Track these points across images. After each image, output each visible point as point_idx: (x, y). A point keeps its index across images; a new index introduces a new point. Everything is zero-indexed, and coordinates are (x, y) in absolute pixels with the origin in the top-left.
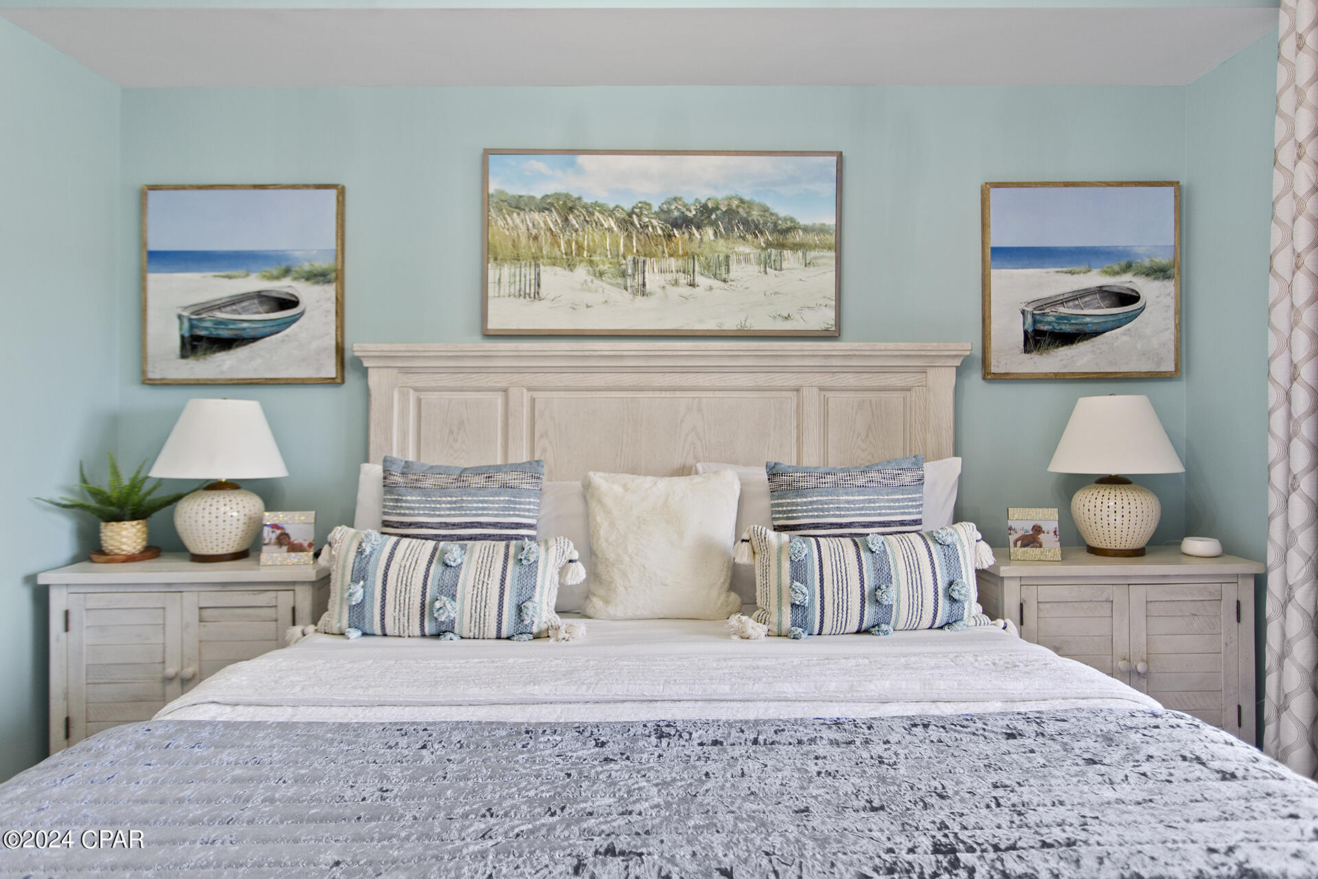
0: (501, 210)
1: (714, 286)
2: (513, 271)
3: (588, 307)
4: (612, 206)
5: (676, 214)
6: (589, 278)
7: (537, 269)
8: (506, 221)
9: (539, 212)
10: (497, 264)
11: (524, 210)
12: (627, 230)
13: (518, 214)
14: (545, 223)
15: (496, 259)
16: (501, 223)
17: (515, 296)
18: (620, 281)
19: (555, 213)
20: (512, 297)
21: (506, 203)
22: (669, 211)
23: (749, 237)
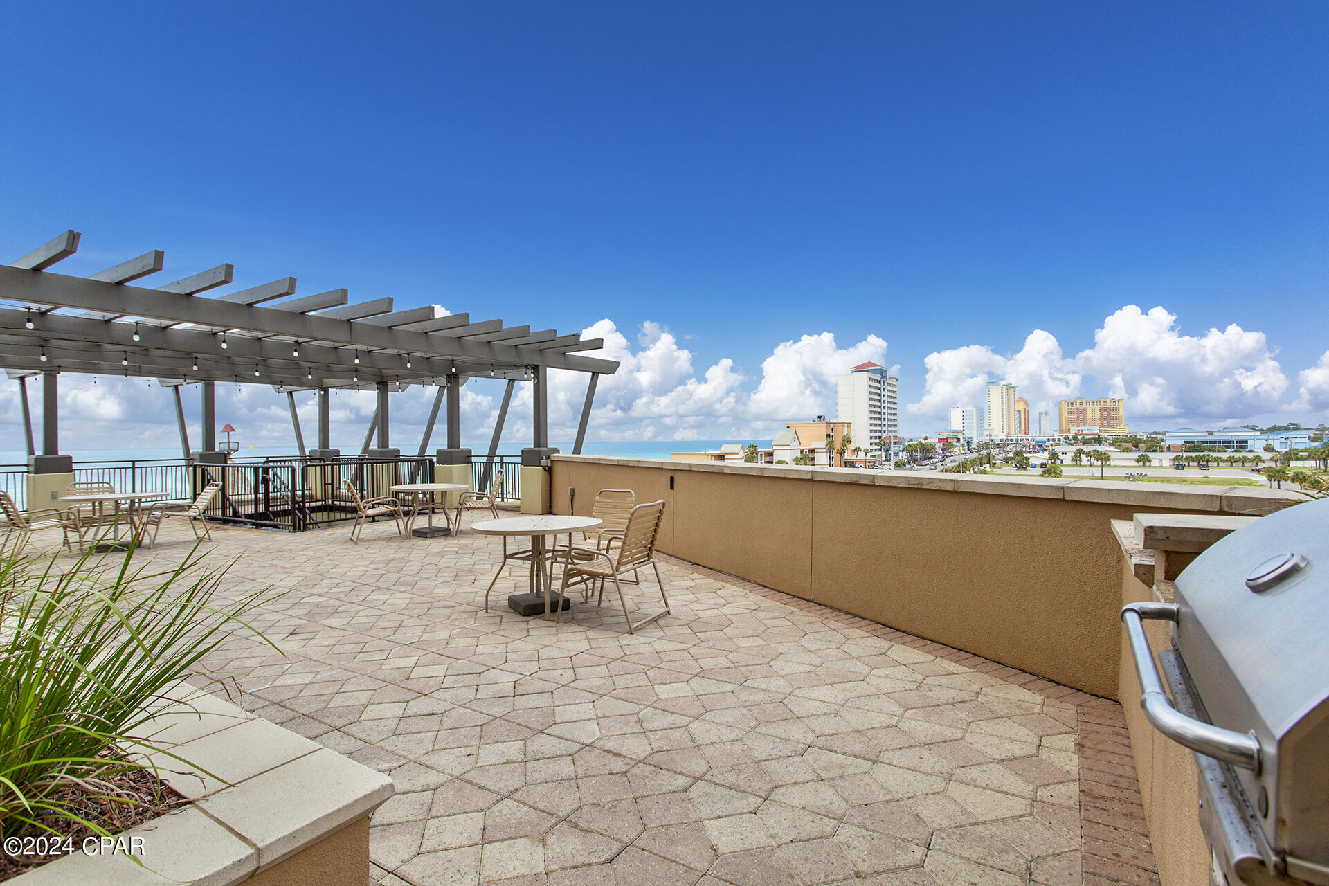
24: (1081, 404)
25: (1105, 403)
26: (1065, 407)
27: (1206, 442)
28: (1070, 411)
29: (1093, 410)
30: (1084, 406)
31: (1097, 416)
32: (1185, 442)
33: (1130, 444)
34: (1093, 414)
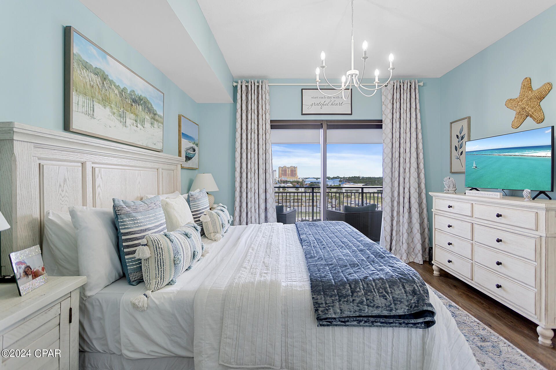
0: (79, 65)
1: (142, 129)
2: (83, 100)
3: (110, 127)
4: (117, 85)
5: (133, 97)
6: (111, 114)
7: (93, 103)
8: (81, 72)
9: (94, 74)
10: (77, 94)
11: (88, 70)
12: (121, 97)
13: (86, 71)
14: (96, 80)
15: (76, 91)
16: (79, 72)
17: (84, 114)
18: (119, 118)
19: (99, 78)
20: (83, 114)
21: (81, 62)
22: (132, 95)
23: (149, 113)
24: (285, 168)
25: (292, 168)
26: (280, 169)
27: (316, 182)
28: (282, 170)
29: (289, 170)
30: (286, 169)
31: (290, 173)
32: (311, 182)
33: (296, 183)
34: (289, 172)
